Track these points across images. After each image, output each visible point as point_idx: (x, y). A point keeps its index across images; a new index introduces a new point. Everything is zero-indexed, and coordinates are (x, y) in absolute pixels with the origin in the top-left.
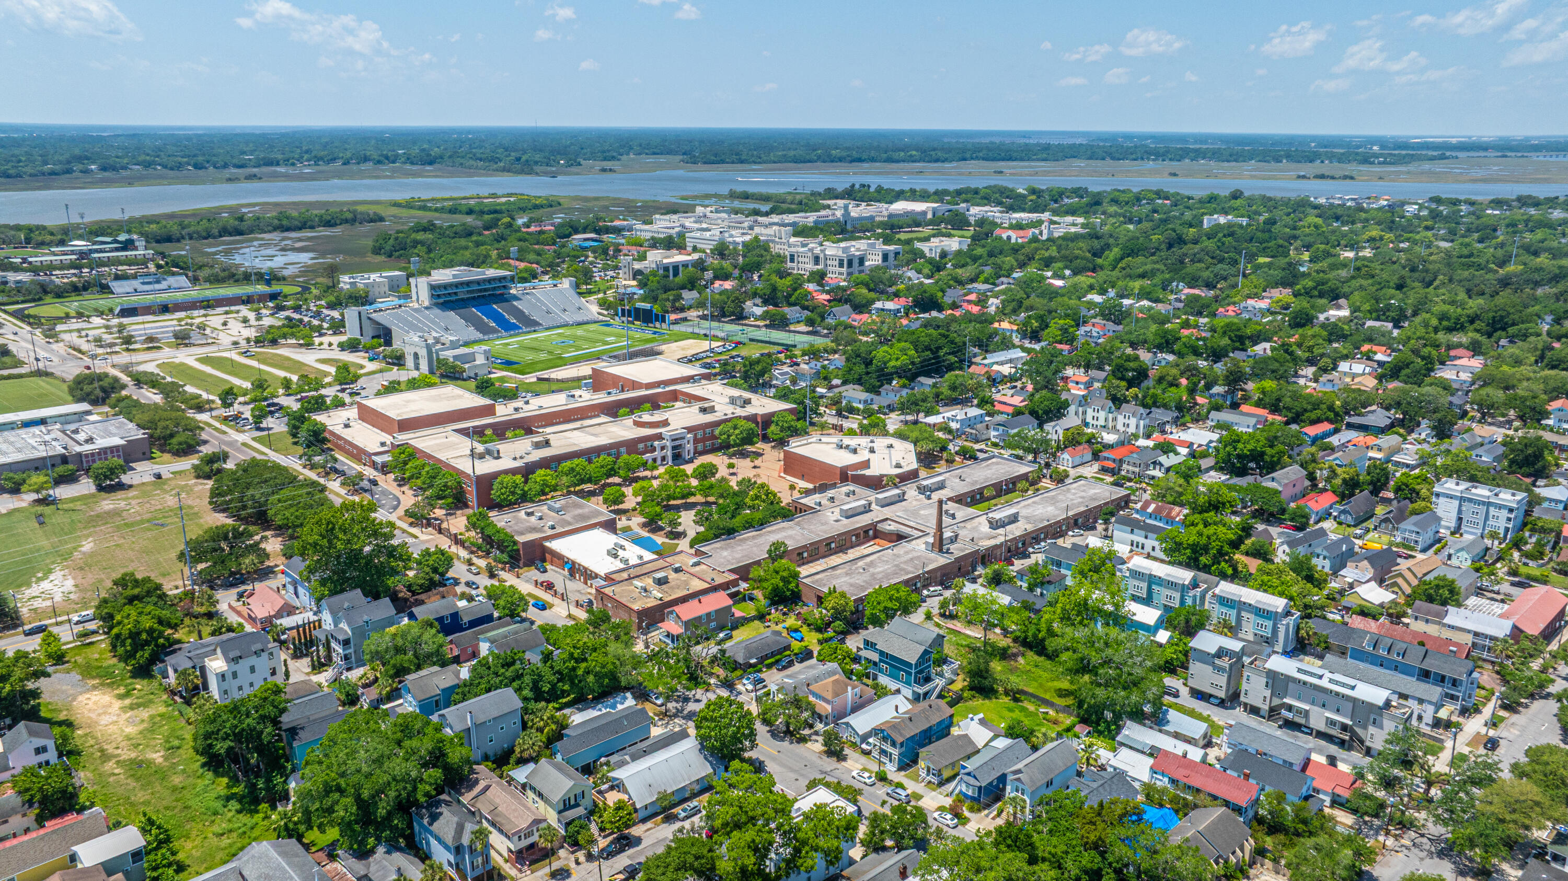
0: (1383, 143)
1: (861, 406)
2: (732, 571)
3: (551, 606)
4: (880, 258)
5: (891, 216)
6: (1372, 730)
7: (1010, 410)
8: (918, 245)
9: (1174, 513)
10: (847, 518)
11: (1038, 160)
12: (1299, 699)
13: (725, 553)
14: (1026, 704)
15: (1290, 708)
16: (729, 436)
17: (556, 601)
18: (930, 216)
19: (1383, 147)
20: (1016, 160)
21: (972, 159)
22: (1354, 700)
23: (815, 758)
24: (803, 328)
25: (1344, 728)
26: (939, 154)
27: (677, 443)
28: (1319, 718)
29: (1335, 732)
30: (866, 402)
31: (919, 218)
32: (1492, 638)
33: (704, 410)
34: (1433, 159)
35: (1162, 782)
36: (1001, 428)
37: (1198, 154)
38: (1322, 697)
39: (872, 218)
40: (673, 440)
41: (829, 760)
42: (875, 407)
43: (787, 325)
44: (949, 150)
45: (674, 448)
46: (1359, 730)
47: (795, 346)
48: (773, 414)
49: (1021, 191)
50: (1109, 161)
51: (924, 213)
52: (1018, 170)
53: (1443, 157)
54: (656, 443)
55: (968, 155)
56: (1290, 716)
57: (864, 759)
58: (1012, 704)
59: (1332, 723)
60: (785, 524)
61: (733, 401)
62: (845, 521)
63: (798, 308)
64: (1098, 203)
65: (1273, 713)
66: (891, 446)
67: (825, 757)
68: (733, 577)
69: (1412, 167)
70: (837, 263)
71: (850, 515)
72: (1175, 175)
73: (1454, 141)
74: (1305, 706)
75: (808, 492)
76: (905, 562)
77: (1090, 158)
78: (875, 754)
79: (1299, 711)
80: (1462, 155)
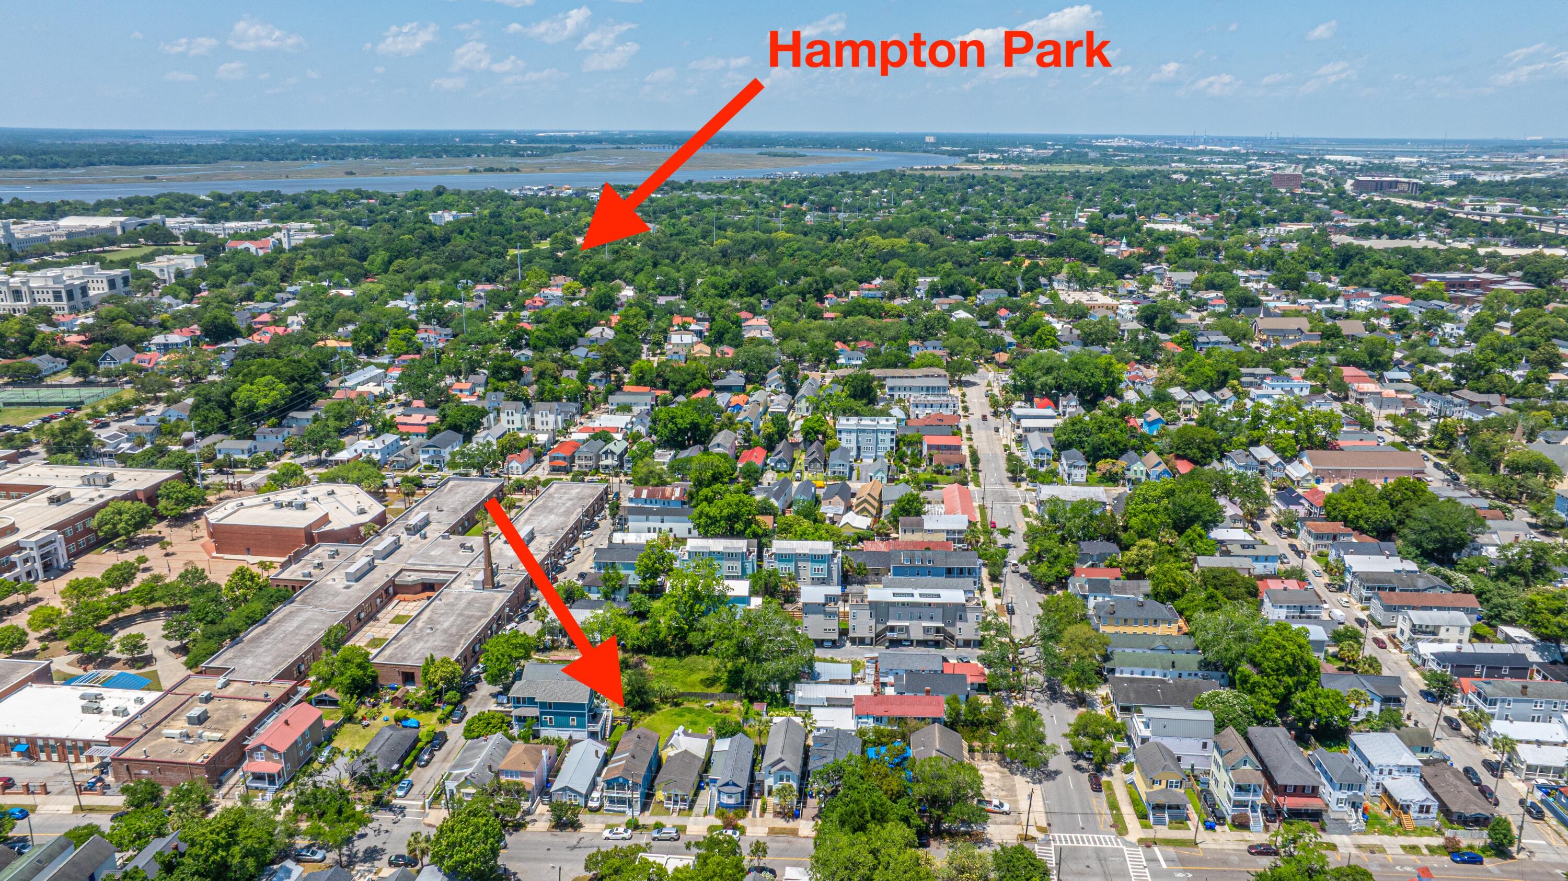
0: (519, 137)
1: (245, 457)
2: (280, 677)
3: (34, 808)
4: (105, 285)
5: (70, 235)
6: (959, 624)
7: (424, 430)
8: (142, 266)
9: (668, 494)
10: (357, 580)
11: (186, 163)
12: (899, 619)
13: (249, 661)
14: (687, 705)
15: (892, 629)
16: (114, 525)
17: (39, 799)
18: (119, 232)
19: (519, 141)
20: (158, 163)
21: (102, 163)
22: (943, 606)
23: (549, 838)
24: (68, 379)
25: (938, 630)
26: (56, 158)
27: (46, 549)
28: (917, 630)
29: (932, 637)
30: (250, 451)
31: (110, 235)
32: (960, 532)
33: (56, 501)
34: (567, 151)
35: (870, 724)
36: (431, 450)
37: (358, 153)
38: (917, 611)
39: (45, 239)
40: (41, 547)
41: (564, 833)
42: (261, 454)
43: (41, 379)
44: (66, 154)
45: (43, 557)
46: (949, 629)
47: (82, 403)
48: (157, 486)
49: (203, 197)
50: (266, 162)
51: (112, 229)
52: (173, 176)
53: (574, 150)
54: (15, 557)
55: (95, 159)
56: (895, 635)
57: (597, 817)
58: (677, 710)
59: (927, 630)
60: (288, 608)
61: (88, 481)
62: (357, 586)
63: (47, 356)
64: (307, 206)
65: (878, 639)
66: (333, 493)
67: (558, 832)
68: (288, 685)
69: (555, 158)
70: (51, 296)
71: (359, 577)
72: (351, 174)
73: (571, 134)
74: (906, 624)
75: (284, 566)
76: (466, 608)
77: (246, 159)
78: (607, 805)
79: (901, 629)
80: (588, 147)
